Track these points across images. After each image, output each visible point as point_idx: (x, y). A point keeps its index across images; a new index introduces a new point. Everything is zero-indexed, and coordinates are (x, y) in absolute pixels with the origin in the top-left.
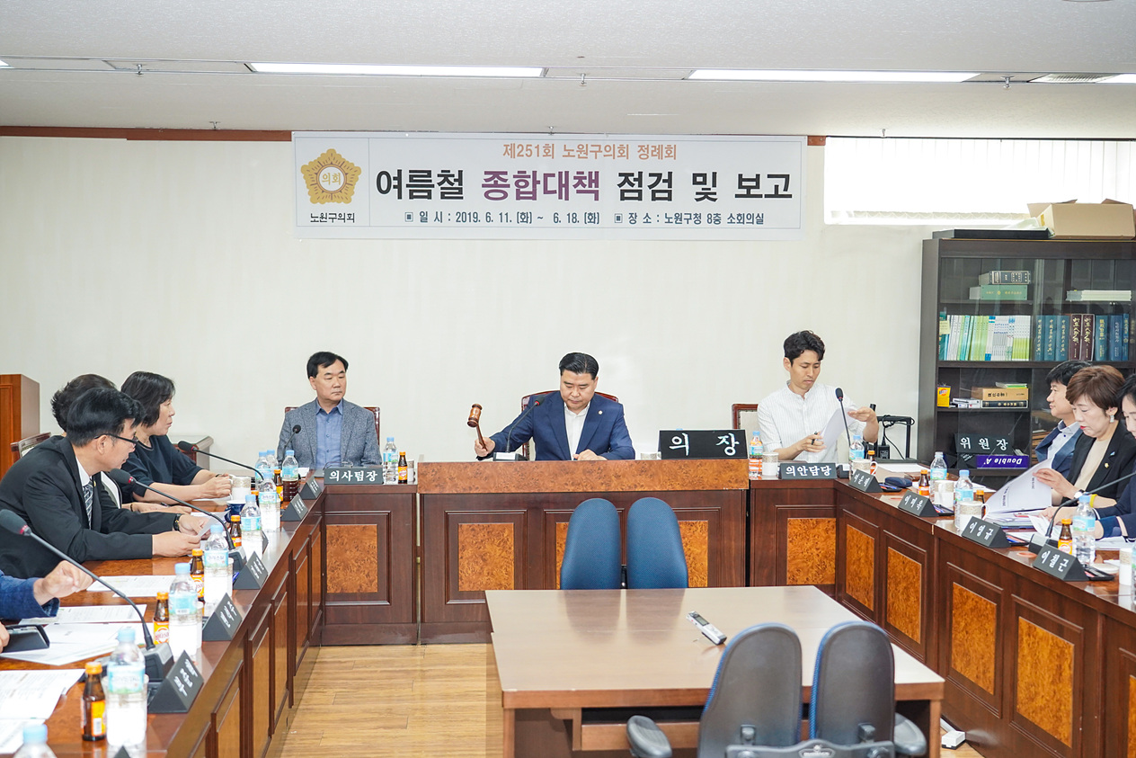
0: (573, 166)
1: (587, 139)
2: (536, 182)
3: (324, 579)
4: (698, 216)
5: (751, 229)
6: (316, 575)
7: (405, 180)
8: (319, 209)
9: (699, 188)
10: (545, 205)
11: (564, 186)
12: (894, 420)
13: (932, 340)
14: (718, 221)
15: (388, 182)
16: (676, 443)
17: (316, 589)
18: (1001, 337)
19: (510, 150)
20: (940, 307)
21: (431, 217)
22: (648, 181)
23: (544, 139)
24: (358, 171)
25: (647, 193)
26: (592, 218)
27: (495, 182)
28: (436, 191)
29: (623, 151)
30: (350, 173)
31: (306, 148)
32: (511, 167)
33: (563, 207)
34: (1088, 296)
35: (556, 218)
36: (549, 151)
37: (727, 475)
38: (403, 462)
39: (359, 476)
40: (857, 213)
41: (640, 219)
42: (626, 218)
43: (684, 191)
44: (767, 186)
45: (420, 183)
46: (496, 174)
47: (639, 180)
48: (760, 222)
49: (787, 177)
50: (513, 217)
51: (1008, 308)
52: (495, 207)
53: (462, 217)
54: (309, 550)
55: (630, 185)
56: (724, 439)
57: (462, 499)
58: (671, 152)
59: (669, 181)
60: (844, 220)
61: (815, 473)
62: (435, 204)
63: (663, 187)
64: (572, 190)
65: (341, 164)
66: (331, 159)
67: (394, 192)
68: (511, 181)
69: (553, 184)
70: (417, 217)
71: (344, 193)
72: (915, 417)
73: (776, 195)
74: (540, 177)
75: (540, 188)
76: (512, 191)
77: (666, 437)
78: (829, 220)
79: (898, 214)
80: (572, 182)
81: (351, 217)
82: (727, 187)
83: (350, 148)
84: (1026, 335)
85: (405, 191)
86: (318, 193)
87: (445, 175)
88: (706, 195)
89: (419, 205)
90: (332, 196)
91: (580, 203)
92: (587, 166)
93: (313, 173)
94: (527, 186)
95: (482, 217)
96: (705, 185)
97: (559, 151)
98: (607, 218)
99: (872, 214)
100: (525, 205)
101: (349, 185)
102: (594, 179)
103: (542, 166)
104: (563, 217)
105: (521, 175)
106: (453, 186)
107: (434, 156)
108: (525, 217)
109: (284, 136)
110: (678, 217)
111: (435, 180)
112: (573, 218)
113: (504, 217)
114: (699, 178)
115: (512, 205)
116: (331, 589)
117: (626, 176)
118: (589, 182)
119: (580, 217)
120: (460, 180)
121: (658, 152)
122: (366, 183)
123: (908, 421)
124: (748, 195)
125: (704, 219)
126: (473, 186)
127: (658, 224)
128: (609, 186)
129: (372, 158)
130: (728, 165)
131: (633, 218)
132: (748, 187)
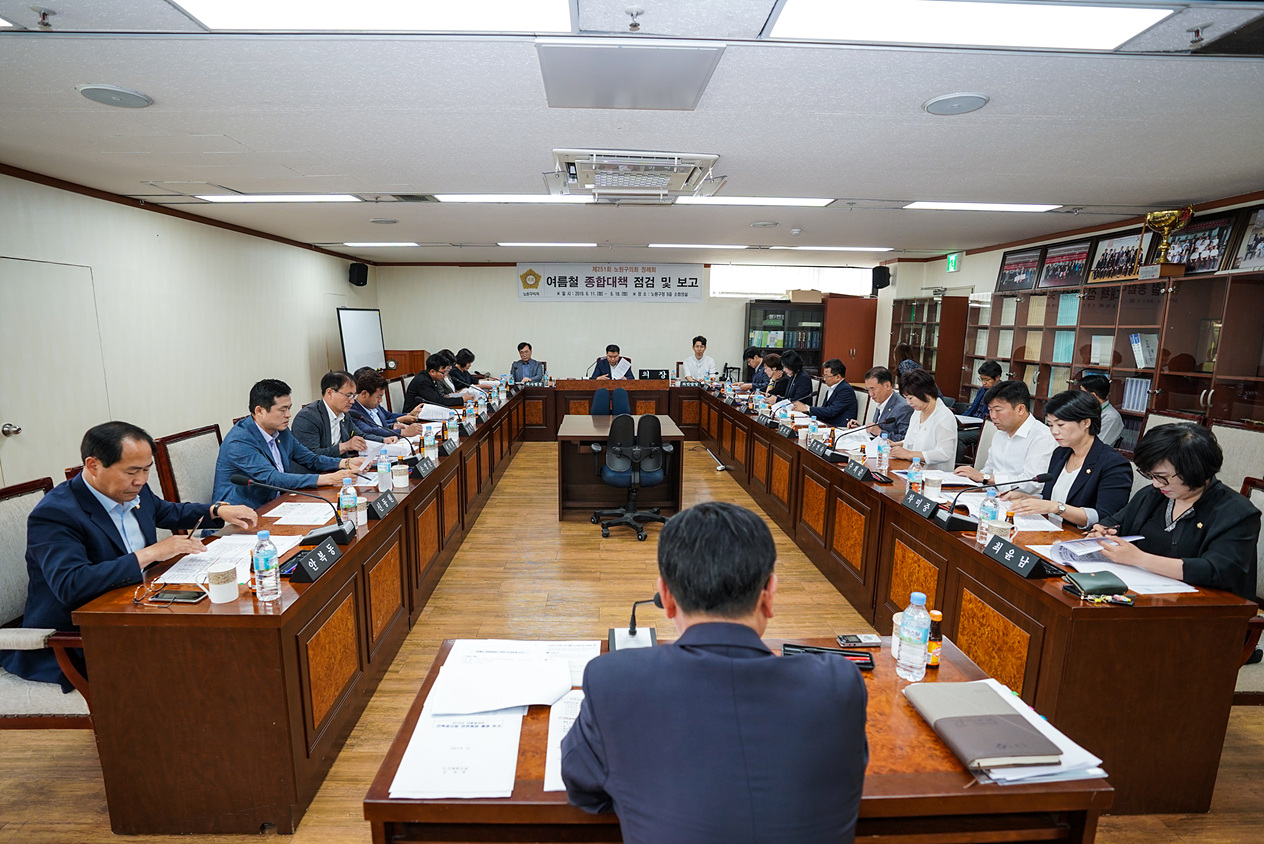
0: (618, 275)
1: (623, 265)
2: (604, 281)
3: (524, 419)
4: (663, 294)
5: (682, 298)
6: (521, 418)
7: (557, 280)
8: (526, 291)
9: (664, 283)
10: (608, 289)
11: (614, 282)
12: (734, 369)
13: (748, 340)
14: (671, 295)
15: (551, 281)
16: (645, 374)
17: (521, 422)
18: (772, 340)
19: (595, 269)
20: (750, 328)
21: (567, 293)
22: (645, 280)
23: (607, 265)
24: (540, 277)
25: (645, 285)
26: (625, 294)
27: (589, 280)
28: (568, 284)
29: (636, 269)
30: (538, 278)
31: (522, 269)
32: (596, 275)
33: (614, 290)
34: (804, 324)
35: (612, 294)
36: (609, 269)
37: (662, 385)
38: (551, 380)
39: (536, 384)
40: (723, 293)
41: (643, 294)
42: (637, 294)
43: (659, 284)
44: (689, 283)
45: (562, 281)
46: (590, 278)
47: (642, 280)
48: (687, 296)
49: (696, 279)
50: (596, 293)
51: (776, 329)
52: (589, 290)
53: (577, 293)
54: (517, 407)
55: (639, 282)
56: (661, 374)
57: (571, 392)
58: (654, 270)
59: (653, 281)
60: (717, 295)
61: (692, 385)
62: (568, 289)
63: (651, 283)
64: (618, 284)
65: (534, 275)
66: (531, 273)
67: (553, 284)
68: (595, 280)
69: (611, 281)
70: (562, 293)
71: (535, 285)
72: (742, 368)
73: (693, 286)
74: (606, 279)
75: (606, 283)
76: (595, 284)
77: (641, 372)
78: (712, 295)
79: (737, 293)
80: (618, 281)
81: (538, 293)
82: (674, 283)
83: (537, 270)
84: (782, 338)
85: (557, 284)
86: (526, 285)
87: (571, 278)
88: (667, 286)
89: (563, 289)
90: (531, 286)
91: (620, 288)
92: (623, 275)
93: (524, 278)
94: (601, 282)
95: (585, 293)
96: (666, 282)
97: (611, 270)
98: (630, 294)
99: (727, 293)
100: (601, 289)
101: (537, 282)
102: (626, 280)
103: (606, 275)
104: (614, 293)
105: (599, 278)
106: (574, 282)
107: (568, 273)
108: (600, 294)
109: (514, 264)
110: (657, 294)
111: (568, 280)
112: (618, 294)
113: (593, 293)
114: (664, 279)
115: (596, 289)
116: (527, 422)
117: (637, 278)
118: (624, 281)
119: (621, 293)
120: (577, 280)
121: (649, 270)
122: (543, 282)
123: (739, 369)
124: (682, 286)
126: (582, 282)
127: (649, 296)
128: (631, 282)
129: (545, 272)
130: (675, 275)
131: (640, 294)
132: (682, 283)
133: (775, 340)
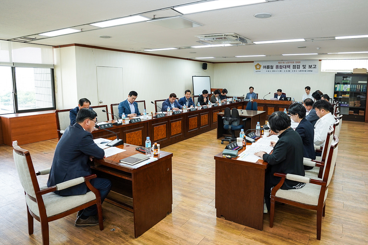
0: (287, 64)
1: (289, 61)
2: (282, 67)
4: (303, 71)
7: (266, 67)
8: (257, 70)
9: (303, 67)
10: (283, 69)
11: (286, 67)
13: (335, 88)
14: (306, 71)
15: (264, 67)
18: (345, 88)
19: (279, 63)
20: (335, 83)
21: (269, 71)
23: (282, 61)
24: (261, 66)
25: (296, 68)
26: (289, 71)
27: (277, 67)
28: (270, 68)
29: (294, 62)
30: (260, 66)
31: (255, 63)
32: (279, 65)
33: (286, 70)
34: (359, 82)
35: (284, 71)
40: (326, 70)
41: (295, 71)
43: (301, 67)
44: (313, 67)
45: (268, 67)
46: (277, 66)
47: (295, 66)
48: (312, 71)
49: (316, 65)
50: (279, 71)
51: (347, 84)
52: (277, 70)
53: (273, 71)
55: (294, 67)
56: (288, 98)
58: (300, 62)
59: (299, 66)
60: (324, 71)
62: (270, 70)
63: (298, 67)
64: (287, 68)
66: (258, 64)
67: (265, 68)
68: (279, 67)
69: (284, 67)
70: (268, 71)
71: (259, 69)
73: (314, 68)
74: (283, 66)
75: (283, 67)
76: (279, 68)
78: (322, 71)
79: (333, 70)
80: (287, 66)
81: (260, 71)
82: (307, 67)
83: (260, 63)
84: (349, 87)
85: (266, 68)
86: (257, 69)
87: (271, 66)
88: (304, 68)
90: (258, 69)
91: (288, 69)
92: (289, 64)
93: (256, 66)
94: (281, 67)
95: (275, 71)
96: (304, 67)
97: (285, 63)
98: (291, 71)
99: (329, 70)
100: (281, 70)
101: (260, 67)
102: (290, 66)
103: (282, 64)
104: (285, 71)
105: (280, 66)
106: (272, 68)
107: (270, 64)
108: (281, 71)
109: (253, 62)
110: (300, 71)
111: (270, 67)
112: (287, 71)
113: (278, 71)
115: (279, 70)
117: (294, 66)
118: (289, 67)
119: (288, 71)
120: (273, 67)
121: (298, 62)
122: (262, 67)
124: (310, 68)
125: (307, 71)
126: (274, 67)
127: (298, 72)
128: (291, 67)
129: (263, 64)
130: (307, 64)
131: (294, 71)
132: (310, 67)
133: (347, 88)
